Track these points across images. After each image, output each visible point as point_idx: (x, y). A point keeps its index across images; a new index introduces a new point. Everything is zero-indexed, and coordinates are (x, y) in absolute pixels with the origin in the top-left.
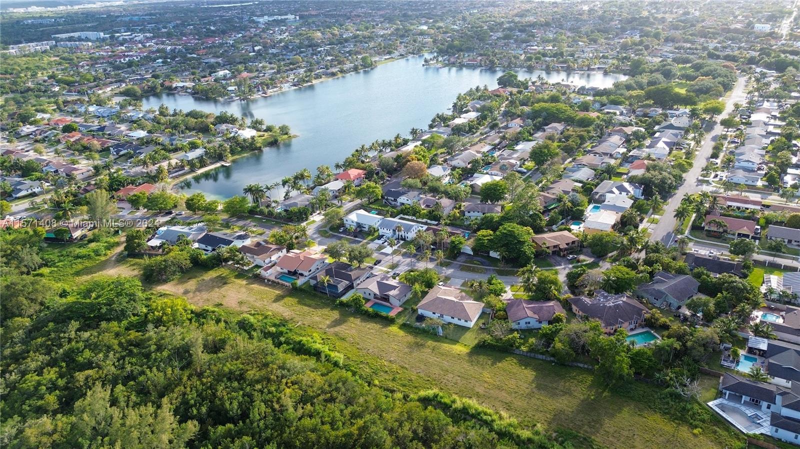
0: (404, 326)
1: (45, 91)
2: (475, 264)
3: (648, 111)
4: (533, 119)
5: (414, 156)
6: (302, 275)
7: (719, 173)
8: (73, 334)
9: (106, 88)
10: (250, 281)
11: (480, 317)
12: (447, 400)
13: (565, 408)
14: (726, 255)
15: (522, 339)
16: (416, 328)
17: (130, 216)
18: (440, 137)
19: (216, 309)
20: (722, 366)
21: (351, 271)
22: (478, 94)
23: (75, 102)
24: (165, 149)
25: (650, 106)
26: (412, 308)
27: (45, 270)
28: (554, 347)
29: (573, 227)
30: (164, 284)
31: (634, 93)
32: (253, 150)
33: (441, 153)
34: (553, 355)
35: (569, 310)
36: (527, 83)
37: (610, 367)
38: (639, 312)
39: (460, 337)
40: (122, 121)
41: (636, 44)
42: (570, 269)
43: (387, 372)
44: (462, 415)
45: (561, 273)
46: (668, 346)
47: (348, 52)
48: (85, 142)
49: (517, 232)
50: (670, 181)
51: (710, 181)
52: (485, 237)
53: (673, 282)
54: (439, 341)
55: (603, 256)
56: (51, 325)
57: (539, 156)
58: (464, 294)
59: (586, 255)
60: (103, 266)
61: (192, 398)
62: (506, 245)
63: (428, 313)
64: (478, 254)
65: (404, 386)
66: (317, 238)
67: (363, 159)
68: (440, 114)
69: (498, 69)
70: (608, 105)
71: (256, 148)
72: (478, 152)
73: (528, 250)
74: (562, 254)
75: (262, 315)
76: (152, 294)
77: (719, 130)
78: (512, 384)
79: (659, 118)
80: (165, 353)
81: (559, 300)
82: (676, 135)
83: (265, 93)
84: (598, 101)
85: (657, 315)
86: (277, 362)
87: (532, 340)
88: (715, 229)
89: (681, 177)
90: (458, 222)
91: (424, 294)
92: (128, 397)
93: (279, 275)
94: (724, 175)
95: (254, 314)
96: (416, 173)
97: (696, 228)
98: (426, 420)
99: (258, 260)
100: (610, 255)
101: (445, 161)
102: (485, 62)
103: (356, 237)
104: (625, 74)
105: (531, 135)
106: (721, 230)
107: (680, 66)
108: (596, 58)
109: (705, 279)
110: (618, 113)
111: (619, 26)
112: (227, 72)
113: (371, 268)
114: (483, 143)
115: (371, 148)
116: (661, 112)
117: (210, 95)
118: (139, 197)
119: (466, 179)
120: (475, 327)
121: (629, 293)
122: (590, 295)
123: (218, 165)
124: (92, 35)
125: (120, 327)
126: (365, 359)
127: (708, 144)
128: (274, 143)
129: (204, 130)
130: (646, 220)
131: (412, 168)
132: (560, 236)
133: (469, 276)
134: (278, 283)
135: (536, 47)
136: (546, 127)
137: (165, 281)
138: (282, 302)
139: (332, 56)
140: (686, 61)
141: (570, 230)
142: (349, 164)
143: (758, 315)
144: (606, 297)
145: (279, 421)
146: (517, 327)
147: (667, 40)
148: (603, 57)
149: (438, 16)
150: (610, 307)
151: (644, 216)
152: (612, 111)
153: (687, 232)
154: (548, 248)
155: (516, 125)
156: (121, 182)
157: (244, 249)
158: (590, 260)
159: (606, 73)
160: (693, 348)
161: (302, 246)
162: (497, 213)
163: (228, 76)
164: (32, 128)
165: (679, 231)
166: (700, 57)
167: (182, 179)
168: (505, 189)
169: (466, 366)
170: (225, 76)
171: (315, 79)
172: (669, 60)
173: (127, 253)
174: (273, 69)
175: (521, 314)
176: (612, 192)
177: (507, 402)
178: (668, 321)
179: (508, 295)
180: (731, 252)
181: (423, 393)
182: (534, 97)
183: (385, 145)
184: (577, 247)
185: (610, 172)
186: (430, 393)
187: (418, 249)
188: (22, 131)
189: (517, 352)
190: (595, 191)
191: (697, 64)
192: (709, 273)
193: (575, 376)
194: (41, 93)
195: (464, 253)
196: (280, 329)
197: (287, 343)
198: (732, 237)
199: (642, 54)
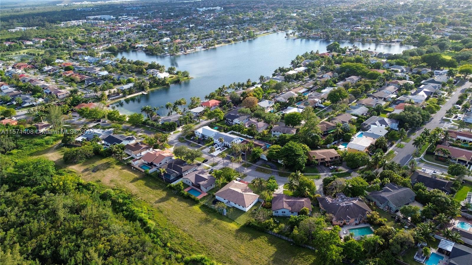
0: (204, 207)
1: (68, 47)
2: (267, 167)
3: (420, 70)
4: (339, 74)
5: (251, 94)
7: (458, 115)
8: (2, 193)
9: (100, 46)
10: (124, 167)
11: (255, 205)
15: (275, 223)
16: (211, 209)
17: (78, 121)
18: (274, 82)
19: (95, 184)
21: (184, 166)
22: (313, 56)
23: (79, 54)
24: (113, 83)
25: (424, 67)
26: (213, 194)
27: (15, 151)
28: (293, 233)
29: (340, 146)
30: (74, 165)
31: (414, 58)
32: (164, 85)
33: (272, 92)
34: (293, 238)
35: (316, 206)
36: (346, 50)
37: (325, 252)
38: (364, 212)
39: (237, 218)
40: (100, 65)
41: (427, 27)
42: (329, 175)
43: (179, 237)
45: (321, 178)
46: (373, 241)
47: (243, 29)
48: (73, 76)
50: (418, 119)
51: (451, 121)
52: (274, 149)
53: (395, 192)
54: (221, 219)
55: (356, 168)
57: (334, 97)
58: (248, 188)
59: (344, 167)
60: (48, 151)
62: (287, 156)
63: (221, 199)
64: (270, 160)
65: (185, 249)
66: (176, 142)
67: (224, 93)
68: (282, 67)
69: (331, 40)
70: (394, 66)
71: (166, 85)
72: (296, 93)
73: (302, 160)
74: (327, 165)
75: (120, 190)
76: (65, 171)
77: (468, 85)
78: (257, 256)
79: (425, 75)
81: (310, 198)
82: (435, 87)
83: (185, 52)
84: (389, 63)
85: (375, 216)
87: (283, 225)
88: (442, 155)
89: (428, 117)
90: (265, 138)
91: (224, 184)
93: (141, 165)
94: (461, 116)
95: (116, 189)
96: (251, 105)
97: (429, 153)
99: (133, 154)
100: (361, 168)
101: (273, 98)
102: (324, 36)
103: (199, 143)
104: (414, 46)
105: (335, 83)
106: (446, 156)
107: (454, 41)
108: (397, 34)
109: (421, 192)
110: (400, 71)
111: (420, 15)
112: (169, 39)
113: (199, 165)
114: (301, 87)
115: (229, 87)
116: (430, 71)
117: (154, 52)
118: (84, 110)
119: (282, 110)
120: (249, 212)
123: (141, 93)
124: (107, 17)
125: (30, 191)
126: (169, 227)
127: (457, 93)
128: (177, 82)
129: (140, 72)
130: (395, 145)
131: (248, 101)
132: (328, 152)
133: (261, 175)
134: (139, 170)
135: (360, 28)
136: (346, 79)
137: (75, 163)
138: (135, 183)
139: (232, 31)
140: (459, 38)
142: (211, 97)
143: (455, 223)
144: (343, 199)
146: (274, 214)
147: (450, 24)
148: (403, 34)
149: (305, 8)
150: (343, 206)
151: (394, 142)
152: (395, 69)
153: (422, 155)
154: (317, 160)
155: (328, 76)
156: (78, 101)
157: (128, 147)
158: (345, 170)
159: (401, 45)
160: (392, 244)
161: (163, 148)
162: (291, 134)
163: (169, 41)
164: (50, 67)
165: (417, 155)
167: (116, 101)
168: (300, 118)
169: (232, 239)
170: (167, 41)
171: (217, 44)
172: (447, 37)
173: (63, 144)
174: (195, 38)
175: (280, 206)
176: (375, 124)
179: (279, 191)
180: (449, 172)
181: (194, 256)
182: (345, 59)
183: (239, 86)
184: (337, 161)
185: (379, 111)
186: (199, 257)
188: (45, 69)
189: (270, 232)
190: (364, 122)
191: (465, 40)
192: (425, 188)
193: (303, 255)
194: (65, 48)
195: (262, 159)
196: (126, 201)
197: (126, 211)
198: (454, 161)
199: (429, 33)
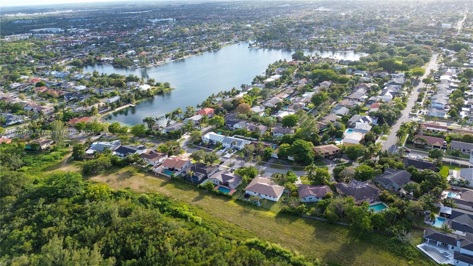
0: (237, 201)
1: (26, 63)
2: (280, 164)
3: (380, 74)
4: (313, 79)
5: (243, 100)
6: (177, 170)
7: (422, 110)
8: (41, 206)
9: (62, 61)
10: (146, 174)
11: (282, 195)
12: (263, 245)
13: (333, 249)
14: (426, 159)
15: (307, 208)
16: (245, 202)
17: (75, 136)
18: (258, 89)
19: (126, 191)
20: (425, 224)
21: (206, 168)
22: (281, 64)
23: (43, 69)
24: (96, 97)
25: (381, 71)
26: (242, 190)
27: (25, 168)
28: (326, 213)
29: (336, 142)
30: (96, 176)
31: (372, 63)
32: (149, 97)
33: (259, 99)
34: (325, 218)
35: (335, 191)
36: (309, 58)
37: (359, 224)
38: (376, 192)
39: (270, 207)
40: (71, 80)
41: (373, 35)
42: (335, 166)
43: (227, 228)
44: (272, 254)
45: (330, 169)
46: (393, 212)
47: (204, 40)
48: (49, 92)
49: (304, 145)
50: (393, 115)
51: (417, 115)
52: (285, 148)
53: (396, 174)
54: (257, 210)
55: (354, 159)
56: (28, 200)
57: (316, 100)
58: (272, 181)
59: (344, 158)
60: (59, 165)
61: (112, 244)
62: (297, 153)
63: (251, 193)
64: (281, 158)
65: (238, 236)
66: (186, 149)
67: (213, 102)
68: (259, 76)
69: (292, 49)
70: (357, 71)
71: (150, 96)
72: (281, 98)
73: (310, 155)
74: (330, 157)
75: (153, 194)
76: (88, 182)
77: (422, 85)
78: (301, 235)
79: (386, 78)
80: (96, 217)
81: (328, 185)
82: (396, 88)
83: (156, 64)
84: (351, 68)
85: (386, 194)
86: (162, 222)
87: (313, 209)
88: (420, 143)
89: (400, 113)
90: (269, 139)
91: (249, 181)
92: (74, 243)
93: (163, 171)
94: (425, 111)
95: (148, 194)
96: (245, 110)
97: (409, 142)
98: (250, 256)
99: (151, 162)
100: (359, 158)
101: (261, 103)
102: (285, 46)
103: (209, 148)
104: (366, 53)
105: (312, 88)
106: (424, 144)
107: (399, 48)
108: (349, 43)
109: (414, 172)
110: (363, 75)
111: (363, 25)
112: (133, 51)
113: (218, 166)
114: (284, 93)
115: (218, 96)
116: (388, 74)
117: (123, 65)
118: (81, 125)
119: (274, 114)
120: (280, 201)
121: (369, 181)
122: (347, 182)
123: (128, 106)
124: (54, 30)
125: (69, 202)
126: (215, 220)
127: (415, 94)
128: (161, 93)
129: (120, 85)
130: (379, 138)
131: (242, 107)
132: (329, 147)
133: (276, 171)
134: (163, 175)
135: (314, 37)
136: (320, 84)
137: (96, 175)
138: (165, 187)
139: (195, 42)
140: (402, 45)
141: (335, 144)
142: (205, 105)
143: (446, 194)
144: (356, 183)
145: (163, 258)
146: (304, 201)
147: (391, 33)
148: (354, 43)
149: (257, 19)
150: (359, 189)
151: (378, 135)
152: (359, 74)
153: (403, 145)
154: (322, 154)
155: (303, 82)
156: (70, 116)
157: (143, 155)
158: (347, 161)
159: (355, 52)
160: (407, 213)
161: (177, 153)
162: (292, 134)
163: (134, 54)
164: (18, 84)
165: (399, 144)
166: (410, 43)
167: (106, 114)
168: (296, 119)
169: (274, 224)
170: (132, 54)
171: (185, 55)
172: (392, 45)
173: (73, 157)
174: (160, 49)
175: (306, 193)
176: (359, 121)
177: (299, 245)
178: (393, 197)
179: (299, 182)
180: (430, 156)
181: (249, 240)
182: (313, 66)
183: (226, 94)
184: (339, 154)
185: (358, 110)
186: (253, 240)
187: (245, 155)
188: (12, 86)
189: (304, 216)
190: (349, 120)
191: (409, 47)
192: (417, 169)
193: (338, 230)
194: (23, 64)
195: (273, 157)
196: (164, 203)
197: (168, 211)
198: (430, 147)
199: (376, 41)
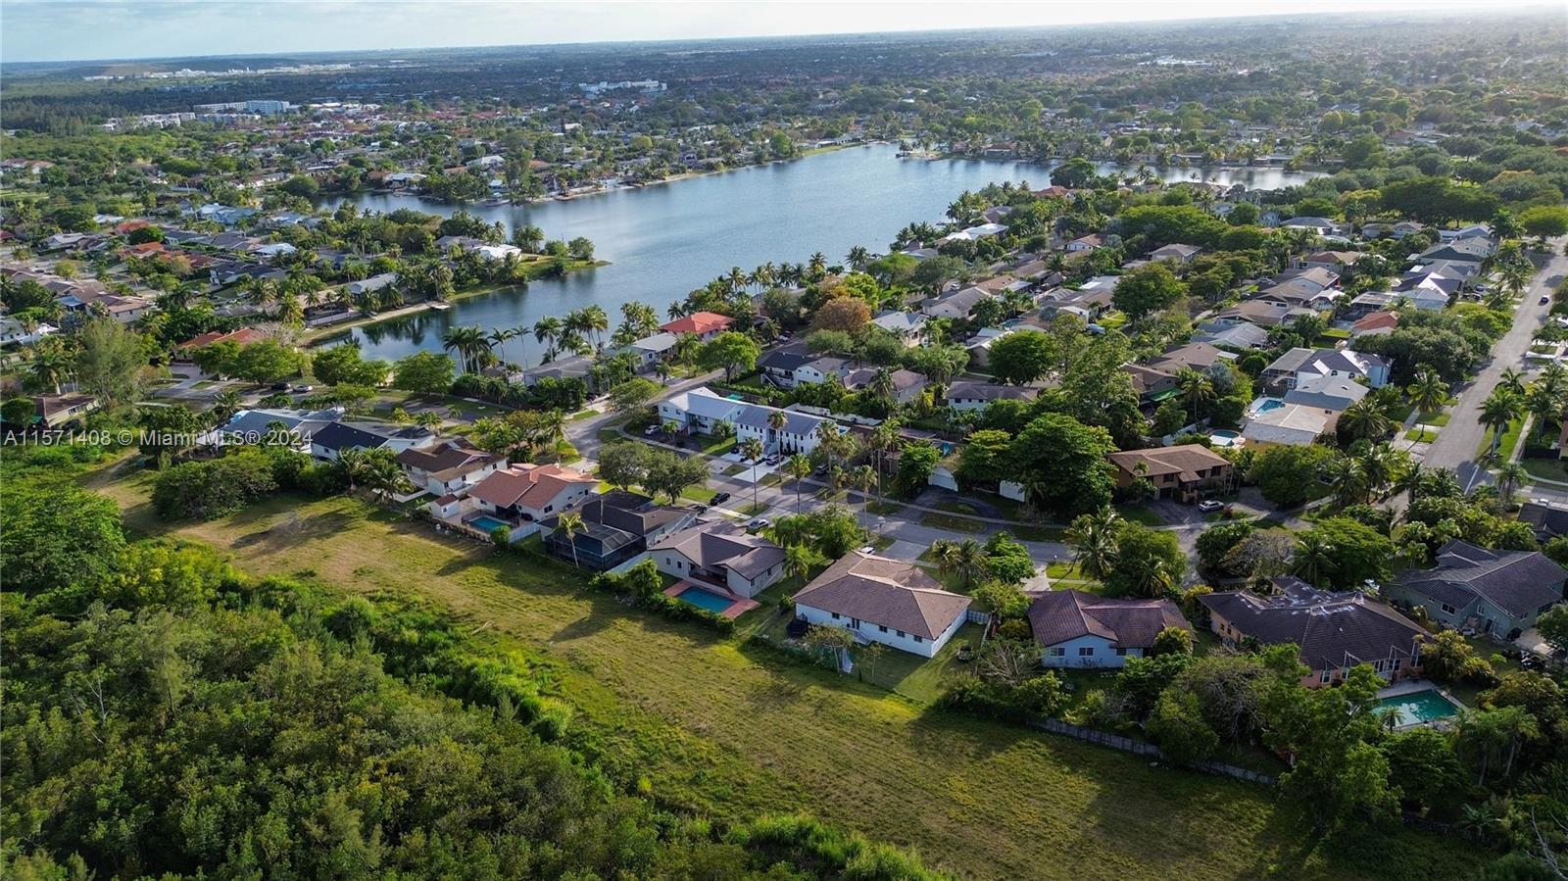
0: (754, 647)
2: (962, 511)
3: (1390, 228)
4: (1125, 236)
5: (843, 289)
6: (528, 518)
9: (254, 181)
10: (403, 526)
11: (958, 634)
12: (834, 849)
15: (1067, 691)
16: (785, 652)
17: (194, 390)
19: (293, 584)
21: (649, 509)
24: (318, 275)
25: (1397, 219)
26: (782, 604)
28: (1158, 717)
30: (199, 524)
31: (1356, 195)
32: (506, 283)
33: (910, 292)
34: (1154, 739)
35: (1203, 626)
36: (1116, 181)
37: (1330, 777)
38: (1404, 637)
39: (898, 680)
42: (1205, 531)
43: (680, 758)
45: (1184, 539)
46: (1500, 728)
48: (164, 259)
49: (1070, 433)
50: (1459, 350)
52: (987, 444)
53: (1494, 567)
54: (836, 687)
55: (1292, 507)
57: (1134, 296)
58: (919, 573)
59: (1247, 503)
62: (1040, 464)
63: (819, 616)
64: (969, 490)
65: (720, 799)
66: (589, 445)
67: (734, 300)
68: (919, 225)
69: (1050, 157)
70: (1298, 218)
71: (512, 281)
72: (995, 291)
73: (1096, 477)
74: (1185, 496)
75: (401, 601)
77: (1560, 267)
78: (1030, 812)
79: (1417, 241)
81: (1174, 598)
82: (1463, 271)
83: (564, 195)
84: (1275, 212)
85: (1456, 648)
87: (1096, 696)
89: (1486, 347)
90: (929, 421)
91: (817, 570)
93: (472, 515)
95: (382, 599)
96: (844, 321)
97: (1534, 453)
99: (434, 482)
100: (1310, 505)
101: (916, 305)
102: (1028, 151)
103: (681, 445)
104: (1331, 171)
105: (1119, 264)
108: (1267, 144)
110: (1320, 230)
112: (498, 158)
113: (702, 510)
114: (1008, 277)
116: (1421, 229)
117: (454, 195)
118: (221, 352)
119: (961, 339)
120: (942, 657)
121: (1369, 590)
122: (1262, 589)
123: (424, 307)
124: (267, 104)
126: (631, 723)
127: (1539, 291)
128: (553, 274)
129: (416, 246)
130: (1402, 433)
131: (835, 309)
132: (1181, 454)
133: (938, 538)
134: (466, 533)
135: (1137, 128)
136: (1153, 252)
137: (201, 519)
138: (458, 576)
140: (1469, 149)
141: (1207, 444)
142: (697, 302)
144: (1305, 595)
146: (1055, 660)
147: (1422, 118)
148: (1283, 143)
150: (1320, 619)
151: (1398, 424)
152: (1305, 227)
153: (1512, 461)
154: (1150, 478)
156: (197, 325)
157: (410, 459)
158: (1258, 515)
159: (1289, 170)
161: (548, 458)
162: (1027, 398)
163: (498, 165)
164: (75, 237)
166: (1500, 142)
168: (1047, 350)
169: (904, 754)
170: (493, 165)
171: (671, 173)
175: (1068, 626)
176: (1313, 370)
177: (1011, 862)
178: (1487, 665)
179: (1040, 581)
181: (766, 822)
182: (1127, 200)
183: (787, 274)
184: (1224, 483)
185: (1305, 334)
186: (788, 822)
187: (821, 475)
188: (55, 241)
189: (1052, 725)
190: (1270, 368)
191: (1495, 152)
193: (1218, 802)
194: (125, 186)
195: (935, 487)
196: (430, 635)
197: (438, 671)
